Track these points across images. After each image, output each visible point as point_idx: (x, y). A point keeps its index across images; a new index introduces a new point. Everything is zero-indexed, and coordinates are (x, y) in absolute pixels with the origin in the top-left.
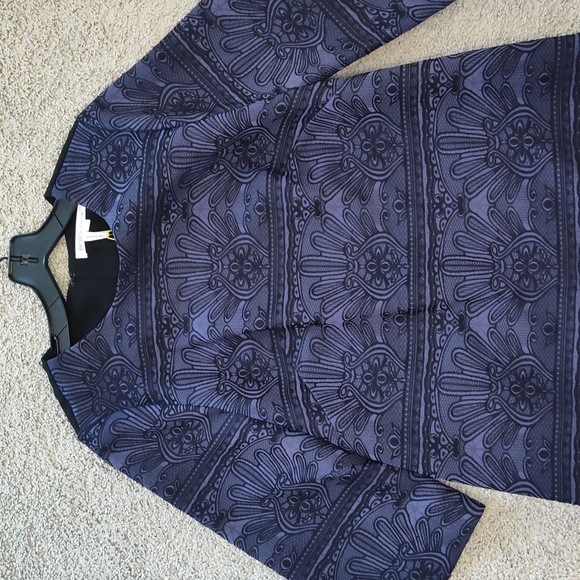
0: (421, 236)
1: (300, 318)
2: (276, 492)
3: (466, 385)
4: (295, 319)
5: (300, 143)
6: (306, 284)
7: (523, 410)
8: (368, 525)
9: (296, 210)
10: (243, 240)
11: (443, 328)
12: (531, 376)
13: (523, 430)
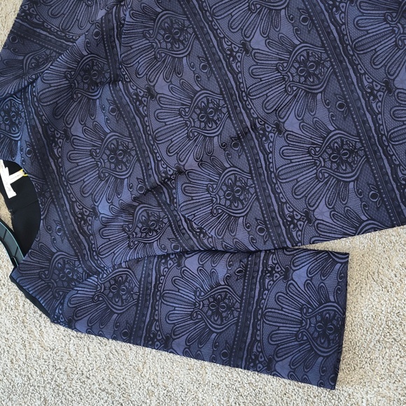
0: (227, 81)
1: (166, 173)
3: (297, 169)
4: (164, 175)
5: (123, 55)
6: (163, 148)
7: (345, 170)
8: (272, 303)
9: (137, 100)
10: (111, 137)
11: (267, 138)
12: (343, 144)
13: (351, 185)
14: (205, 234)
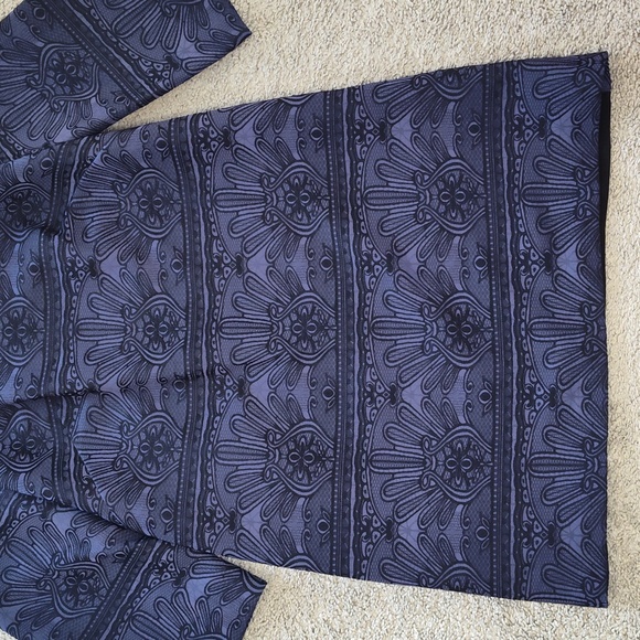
0: (200, 297)
1: (73, 385)
2: (51, 573)
3: (243, 454)
4: (69, 387)
5: (74, 200)
6: (82, 348)
7: (301, 480)
8: (148, 605)
9: (71, 270)
10: (18, 302)
11: (223, 393)
12: (311, 443)
13: (301, 501)
14: (93, 492)
